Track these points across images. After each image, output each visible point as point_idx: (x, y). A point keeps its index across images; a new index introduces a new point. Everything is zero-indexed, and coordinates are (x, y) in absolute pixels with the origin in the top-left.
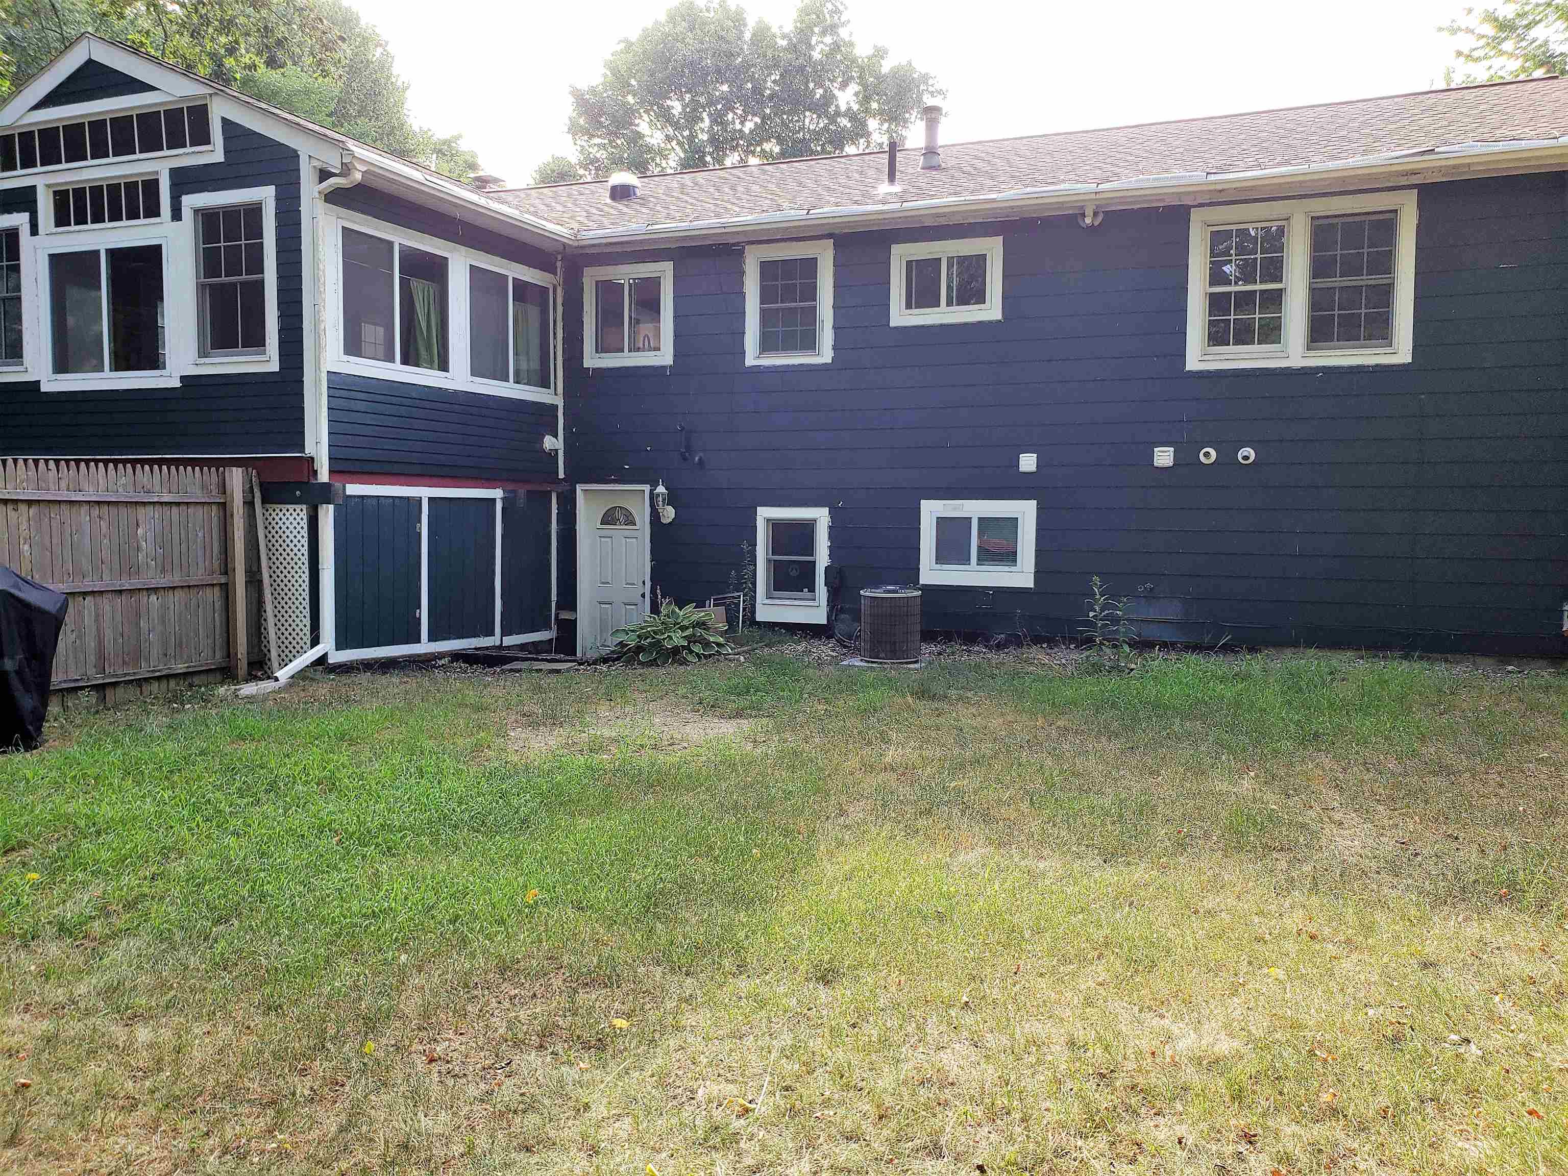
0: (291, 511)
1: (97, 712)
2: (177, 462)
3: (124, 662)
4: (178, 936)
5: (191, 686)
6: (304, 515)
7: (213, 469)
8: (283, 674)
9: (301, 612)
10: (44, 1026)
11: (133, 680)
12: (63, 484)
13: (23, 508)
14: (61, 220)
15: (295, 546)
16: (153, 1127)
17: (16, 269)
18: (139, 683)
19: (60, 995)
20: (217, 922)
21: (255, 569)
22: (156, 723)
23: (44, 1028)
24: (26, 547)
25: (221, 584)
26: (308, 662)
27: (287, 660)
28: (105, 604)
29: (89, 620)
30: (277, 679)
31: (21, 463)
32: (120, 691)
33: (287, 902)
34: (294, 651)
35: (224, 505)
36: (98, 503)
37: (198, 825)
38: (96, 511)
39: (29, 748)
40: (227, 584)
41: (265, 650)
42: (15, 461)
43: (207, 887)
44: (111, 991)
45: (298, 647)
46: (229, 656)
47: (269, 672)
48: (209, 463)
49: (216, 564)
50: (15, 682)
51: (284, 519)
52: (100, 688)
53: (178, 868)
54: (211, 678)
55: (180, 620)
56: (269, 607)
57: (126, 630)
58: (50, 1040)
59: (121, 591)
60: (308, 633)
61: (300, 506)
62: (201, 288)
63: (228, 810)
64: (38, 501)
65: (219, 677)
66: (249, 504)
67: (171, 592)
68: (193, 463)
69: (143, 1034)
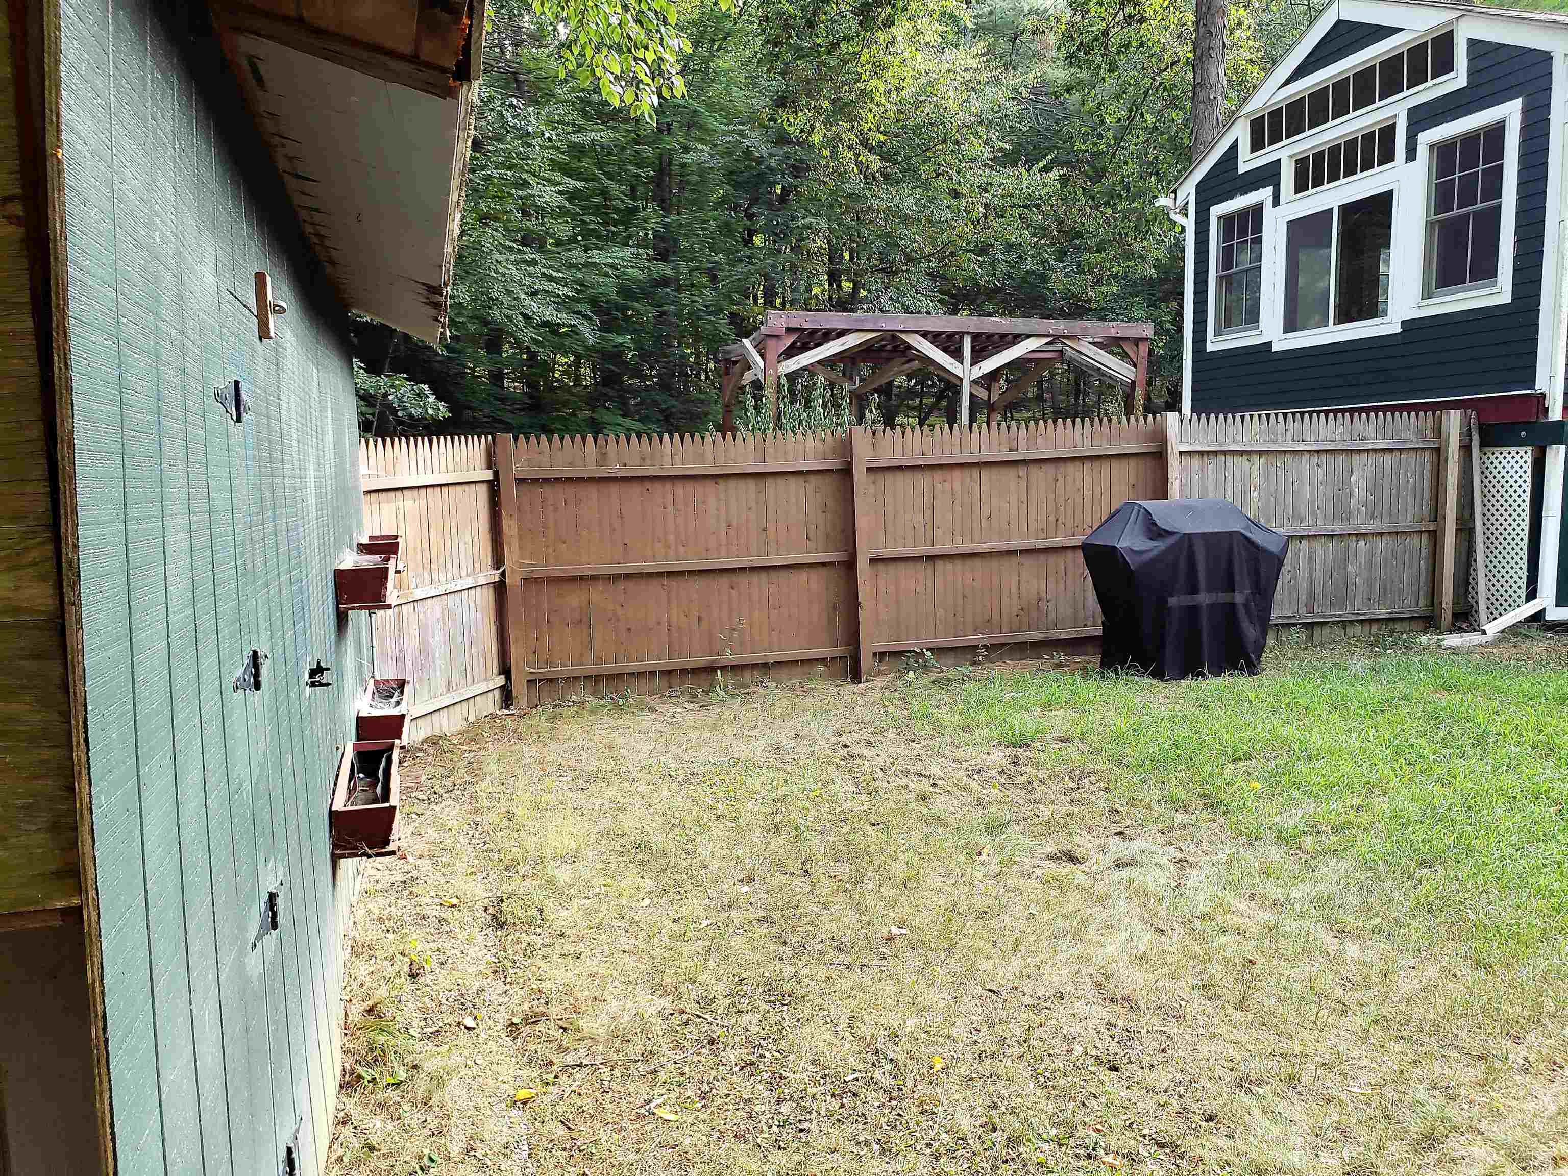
0: (1513, 453)
1: (1306, 648)
2: (1393, 409)
3: (1332, 604)
4: (1382, 868)
5: (1392, 632)
6: (1529, 458)
7: (1429, 413)
8: (1493, 629)
9: (1517, 563)
10: (1267, 916)
11: (1339, 622)
12: (1289, 437)
13: (1255, 458)
14: (1301, 186)
15: (1515, 491)
16: (1364, 1037)
17: (1258, 241)
18: (1344, 624)
19: (1277, 893)
20: (1424, 864)
21: (1466, 515)
22: (1360, 664)
23: (1266, 918)
24: (1256, 494)
25: (1429, 532)
26: (1522, 618)
27: (1496, 614)
28: (1318, 546)
29: (1303, 562)
30: (1484, 633)
31: (1256, 418)
32: (1327, 630)
33: (1497, 862)
34: (1506, 605)
35: (1438, 450)
36: (1318, 451)
37: (1401, 767)
38: (1315, 460)
39: (1252, 673)
40: (1435, 532)
41: (1473, 602)
42: (1251, 416)
43: (1410, 829)
44: (1322, 902)
45: (1510, 601)
46: (1432, 605)
47: (1475, 624)
48: (1425, 407)
49: (1426, 511)
50: (1242, 612)
51: (1504, 463)
52: (1310, 626)
53: (1382, 804)
54: (1414, 625)
55: (1385, 565)
56: (1480, 557)
57: (1335, 574)
58: (1271, 930)
59: (1332, 536)
60: (1524, 586)
61: (1524, 448)
62: (1430, 225)
63: (1432, 758)
64: (1268, 451)
65: (1421, 625)
66: (1466, 449)
67: (1379, 538)
68: (1409, 408)
69: (1352, 950)
